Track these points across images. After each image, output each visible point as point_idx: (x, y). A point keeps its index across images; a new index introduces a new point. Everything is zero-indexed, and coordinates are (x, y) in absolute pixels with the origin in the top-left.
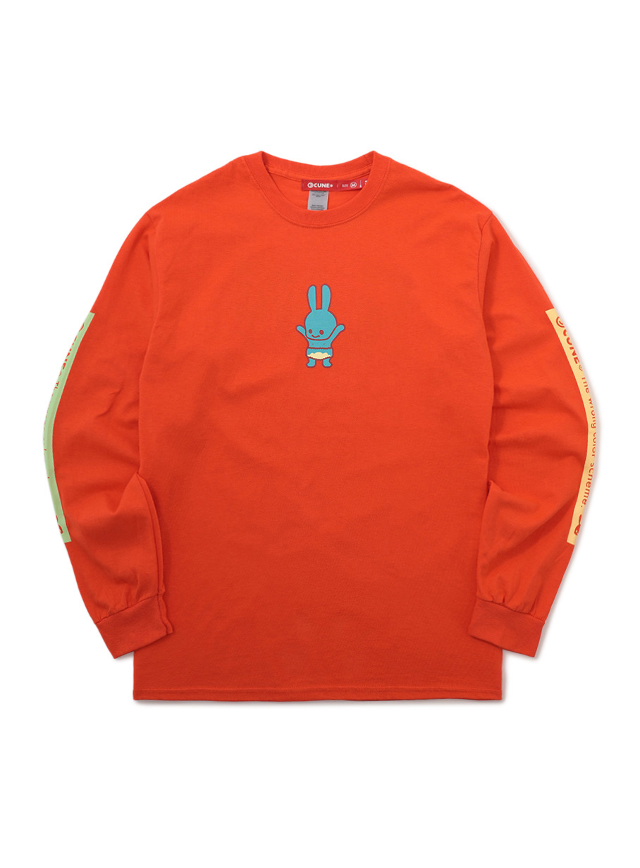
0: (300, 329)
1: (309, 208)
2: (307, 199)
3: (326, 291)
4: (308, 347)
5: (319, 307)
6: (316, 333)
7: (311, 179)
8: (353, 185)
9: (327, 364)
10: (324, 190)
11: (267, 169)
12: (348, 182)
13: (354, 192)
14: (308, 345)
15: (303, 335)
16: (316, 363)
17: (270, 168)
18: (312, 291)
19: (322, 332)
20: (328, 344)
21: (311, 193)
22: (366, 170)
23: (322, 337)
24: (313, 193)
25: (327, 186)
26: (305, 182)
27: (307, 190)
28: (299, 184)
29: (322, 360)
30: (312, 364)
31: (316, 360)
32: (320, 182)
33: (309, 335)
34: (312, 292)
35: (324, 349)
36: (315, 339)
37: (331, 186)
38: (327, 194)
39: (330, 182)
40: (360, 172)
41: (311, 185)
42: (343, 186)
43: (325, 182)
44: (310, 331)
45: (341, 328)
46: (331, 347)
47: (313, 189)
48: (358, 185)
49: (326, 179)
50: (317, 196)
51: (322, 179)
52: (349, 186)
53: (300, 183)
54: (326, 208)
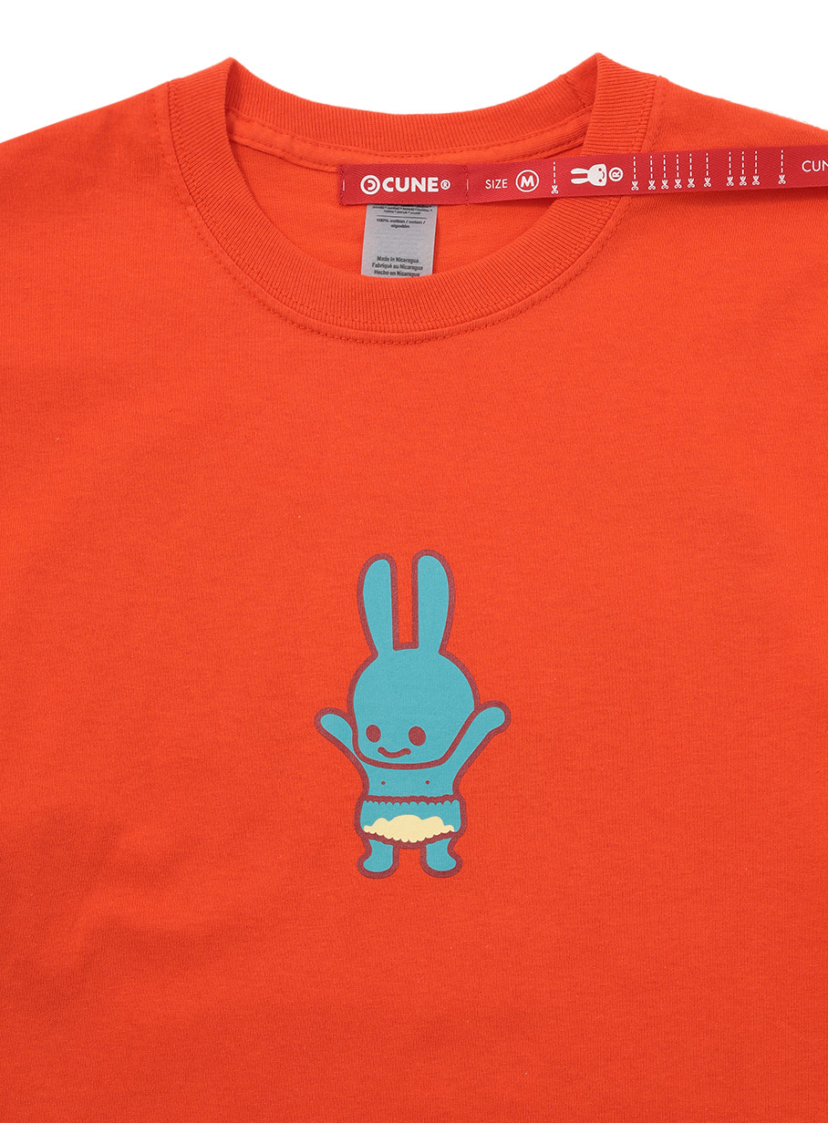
0: (332, 724)
1: (367, 270)
2: (361, 239)
3: (432, 575)
4: (365, 796)
5: (406, 637)
6: (394, 739)
7: (370, 160)
8: (527, 182)
9: (440, 859)
10: (416, 201)
11: (230, 131)
12: (509, 169)
13: (534, 210)
14: (365, 785)
15: (343, 749)
16: (396, 858)
17: (240, 127)
18: (378, 579)
19: (417, 736)
20: (443, 780)
21: (372, 214)
22: (571, 127)
23: (419, 754)
24: (380, 212)
25: (429, 185)
26: (350, 174)
27: (353, 200)
28: (330, 183)
29: (421, 845)
30: (379, 861)
31: (398, 846)
32: (403, 172)
33: (369, 749)
34: (378, 582)
35: (428, 800)
36: (392, 760)
37: (446, 185)
38: (431, 215)
39: (439, 171)
40: (552, 135)
41: (372, 185)
42: (489, 185)
43: (421, 172)
44: (373, 733)
45: (493, 718)
46: (457, 794)
47: (382, 200)
48: (546, 182)
49: (425, 160)
50: (398, 225)
51: (412, 161)
52: (511, 182)
53: (333, 180)
54: (427, 270)
